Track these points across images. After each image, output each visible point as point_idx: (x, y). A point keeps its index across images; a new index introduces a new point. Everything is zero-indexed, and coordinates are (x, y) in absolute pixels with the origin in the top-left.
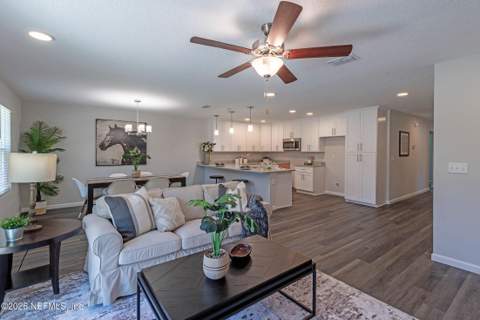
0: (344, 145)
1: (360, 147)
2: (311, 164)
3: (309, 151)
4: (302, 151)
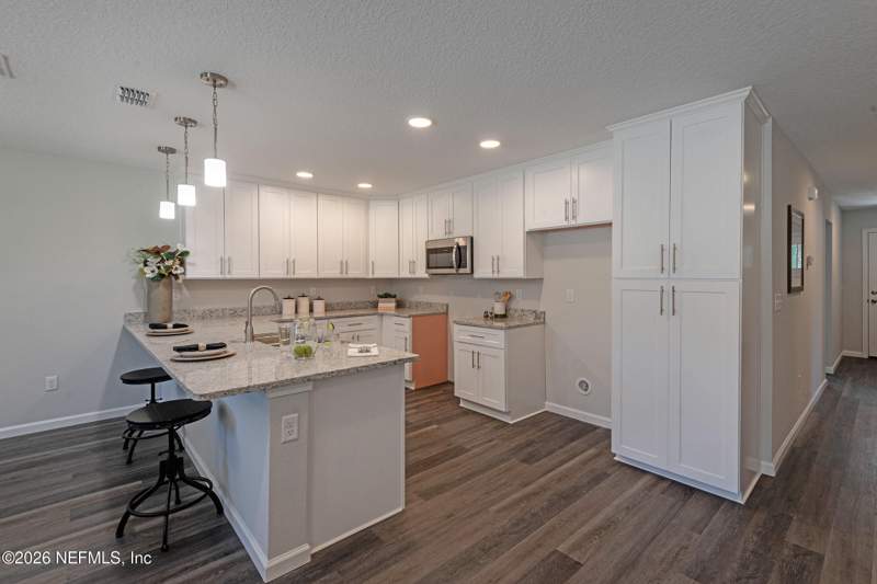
0: (609, 253)
1: (669, 258)
2: (504, 316)
3: (496, 276)
4: (476, 275)
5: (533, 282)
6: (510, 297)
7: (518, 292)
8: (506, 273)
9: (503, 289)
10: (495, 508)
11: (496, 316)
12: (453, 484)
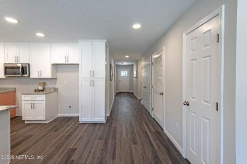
0: (78, 71)
2: (42, 90)
3: (40, 77)
4: (31, 77)
5: (53, 79)
6: (44, 84)
7: (48, 82)
8: (44, 76)
9: (42, 81)
10: (49, 147)
11: (40, 90)
12: (31, 146)
